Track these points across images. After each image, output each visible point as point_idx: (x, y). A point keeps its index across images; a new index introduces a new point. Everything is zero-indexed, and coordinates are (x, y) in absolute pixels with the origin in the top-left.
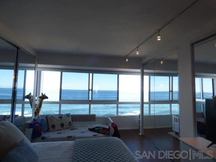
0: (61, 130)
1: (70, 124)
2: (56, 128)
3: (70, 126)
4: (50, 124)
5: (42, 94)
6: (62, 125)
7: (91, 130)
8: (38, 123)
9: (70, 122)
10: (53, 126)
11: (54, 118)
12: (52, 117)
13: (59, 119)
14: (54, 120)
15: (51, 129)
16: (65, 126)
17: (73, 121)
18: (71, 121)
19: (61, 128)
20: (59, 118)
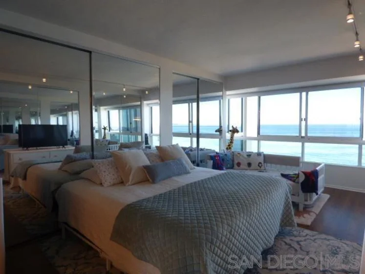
0: (246, 170)
1: (260, 165)
2: (241, 166)
3: (260, 167)
4: (236, 162)
5: (233, 127)
6: (249, 165)
7: (283, 175)
8: (219, 156)
9: (260, 163)
10: (239, 164)
11: (240, 155)
12: (239, 154)
13: (246, 157)
14: (241, 157)
15: (236, 166)
16: (253, 167)
17: (265, 161)
18: (263, 163)
19: (247, 168)
20: (248, 156)
